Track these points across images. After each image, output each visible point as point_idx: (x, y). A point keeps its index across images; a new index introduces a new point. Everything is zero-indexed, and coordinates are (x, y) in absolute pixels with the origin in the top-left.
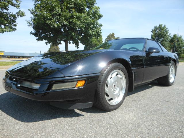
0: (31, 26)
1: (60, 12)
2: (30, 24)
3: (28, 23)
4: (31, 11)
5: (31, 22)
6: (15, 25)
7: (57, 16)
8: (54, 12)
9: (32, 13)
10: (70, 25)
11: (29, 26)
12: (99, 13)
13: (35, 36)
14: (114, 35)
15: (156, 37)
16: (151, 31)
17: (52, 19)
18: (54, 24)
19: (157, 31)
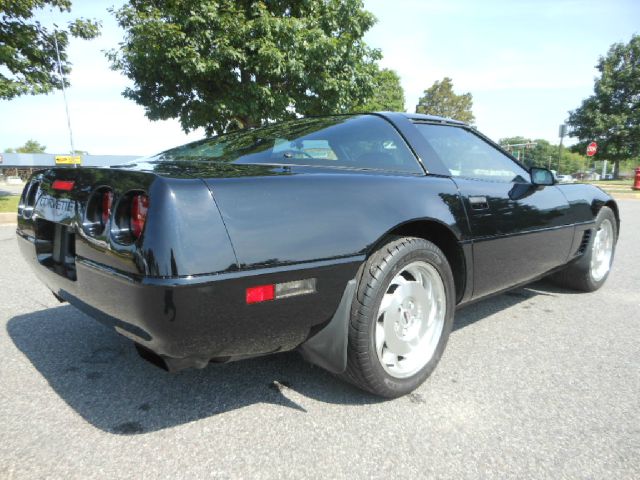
0: (119, 71)
1: (213, 15)
2: (116, 64)
3: (110, 58)
4: (117, 16)
5: (120, 56)
6: (65, 71)
7: (206, 29)
8: (192, 18)
9: (123, 24)
10: (249, 62)
11: (115, 68)
12: (363, 10)
13: (140, 102)
14: (450, 86)
15: (615, 87)
16: (598, 64)
17: (186, 44)
18: (194, 60)
19: (621, 64)
